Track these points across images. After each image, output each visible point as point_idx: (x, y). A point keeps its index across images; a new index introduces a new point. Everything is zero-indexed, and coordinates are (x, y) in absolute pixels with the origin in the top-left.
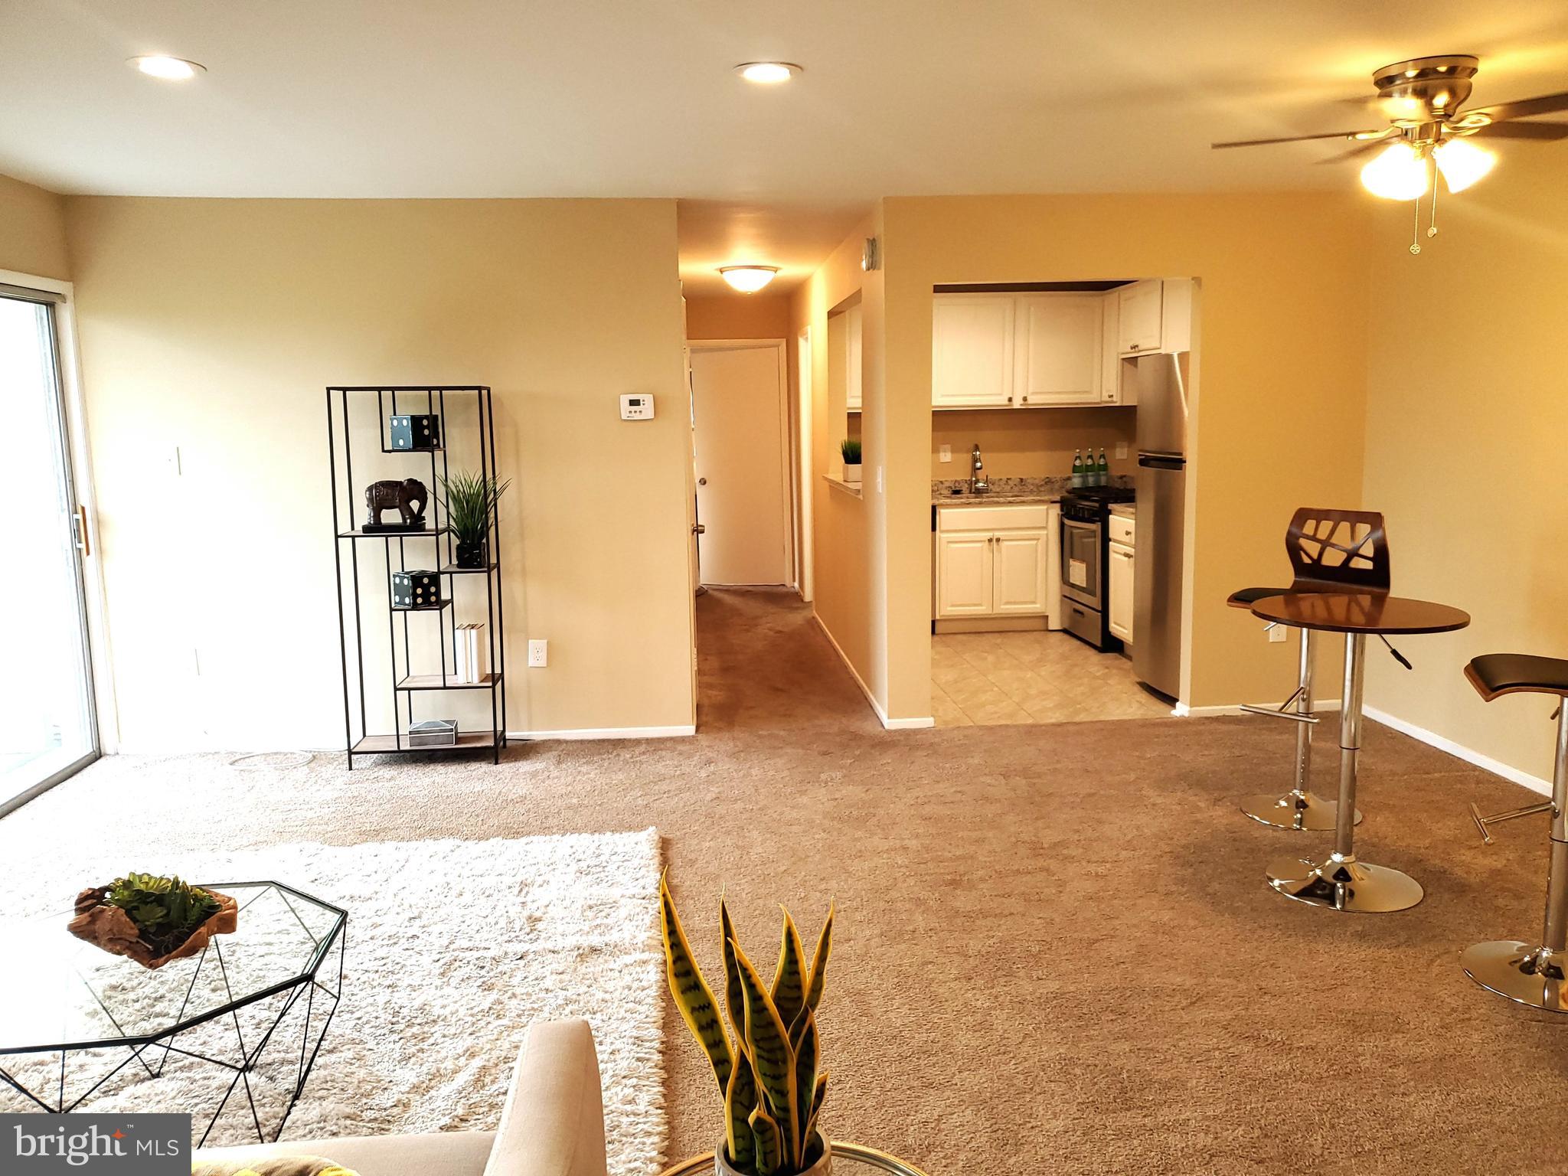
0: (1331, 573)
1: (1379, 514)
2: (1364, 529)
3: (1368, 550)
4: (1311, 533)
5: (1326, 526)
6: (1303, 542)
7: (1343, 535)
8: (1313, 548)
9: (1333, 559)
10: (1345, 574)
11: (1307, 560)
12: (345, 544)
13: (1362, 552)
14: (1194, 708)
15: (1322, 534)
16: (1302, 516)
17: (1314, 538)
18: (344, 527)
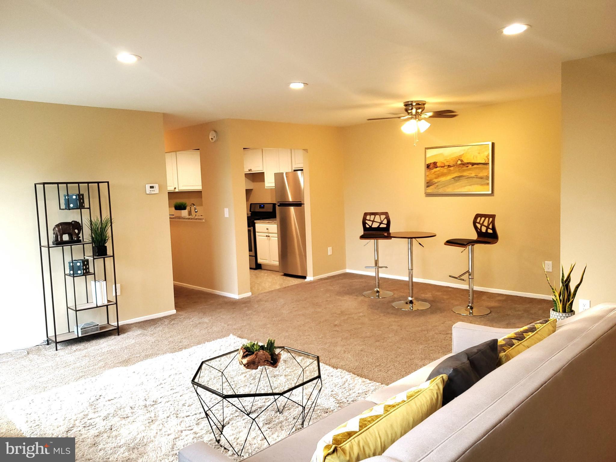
0: (375, 229)
1: (387, 212)
2: (383, 217)
3: (385, 222)
4: (369, 219)
5: (372, 217)
6: (367, 221)
7: (377, 218)
8: (370, 223)
9: (375, 225)
10: (378, 229)
11: (367, 226)
12: (45, 250)
13: (383, 222)
14: (314, 277)
15: (372, 219)
16: (366, 214)
17: (370, 220)
18: (44, 243)
